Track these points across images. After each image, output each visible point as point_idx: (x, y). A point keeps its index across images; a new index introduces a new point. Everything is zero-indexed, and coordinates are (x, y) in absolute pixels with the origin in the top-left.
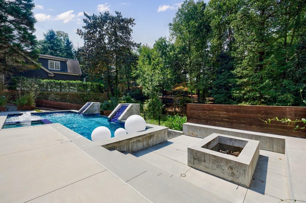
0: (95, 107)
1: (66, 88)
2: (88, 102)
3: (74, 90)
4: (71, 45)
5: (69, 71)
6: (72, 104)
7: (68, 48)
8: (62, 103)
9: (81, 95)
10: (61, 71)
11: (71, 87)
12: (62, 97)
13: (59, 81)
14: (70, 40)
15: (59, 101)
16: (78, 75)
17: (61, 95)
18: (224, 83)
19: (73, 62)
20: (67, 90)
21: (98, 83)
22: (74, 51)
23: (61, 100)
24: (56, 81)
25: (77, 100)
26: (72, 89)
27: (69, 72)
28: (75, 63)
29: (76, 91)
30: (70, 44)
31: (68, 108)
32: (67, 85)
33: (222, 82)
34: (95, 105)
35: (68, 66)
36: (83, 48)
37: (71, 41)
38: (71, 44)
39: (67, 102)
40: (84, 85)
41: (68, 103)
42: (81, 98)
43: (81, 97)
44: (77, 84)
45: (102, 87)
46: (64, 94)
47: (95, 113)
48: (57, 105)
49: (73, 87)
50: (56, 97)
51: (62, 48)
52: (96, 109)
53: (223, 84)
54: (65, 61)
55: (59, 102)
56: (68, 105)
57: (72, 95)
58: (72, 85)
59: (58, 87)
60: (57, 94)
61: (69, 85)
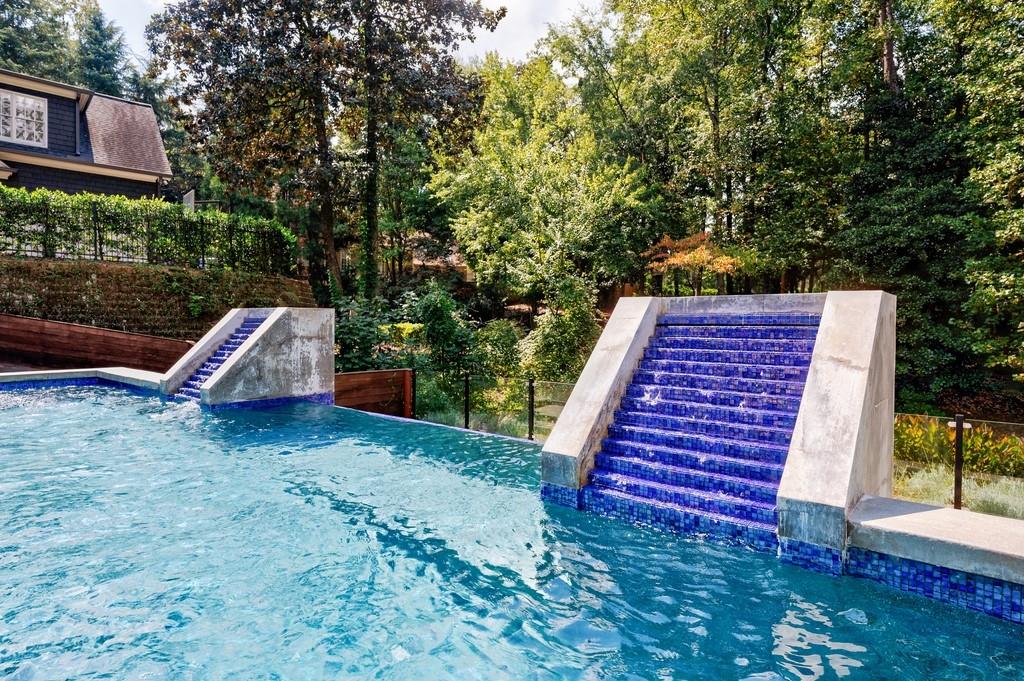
0: (297, 343)
1: (77, 239)
2: (234, 312)
3: (127, 253)
4: (110, 43)
5: (100, 155)
6: (116, 334)
7: (98, 53)
8: (47, 324)
9: (170, 280)
10: (55, 150)
11: (110, 236)
12: (51, 288)
13: (33, 194)
14: (109, 18)
15: (28, 313)
16: (153, 179)
17: (46, 278)
18: (909, 237)
19: (125, 115)
20: (85, 249)
21: (266, 222)
22: (129, 74)
23: (47, 308)
24: (12, 190)
25: (143, 313)
26: (114, 244)
27: (102, 159)
28: (133, 118)
29: (141, 259)
30: (110, 37)
31: (91, 356)
32: (87, 220)
33: (896, 234)
34: (299, 328)
35: (92, 130)
36: (183, 10)
37: (115, 26)
38: (116, 38)
39: (82, 321)
40: (189, 227)
41: (92, 329)
42: (172, 301)
43: (172, 293)
44: (148, 219)
45: (288, 243)
46: (62, 274)
47: (297, 392)
48: (18, 340)
49: (122, 237)
50: (11, 289)
51: (64, 55)
52: (305, 362)
53: (901, 242)
54: (78, 99)
55: (34, 323)
56: (88, 336)
57: (118, 283)
58: (115, 221)
59: (28, 228)
60: (19, 268)
61: (96, 219)
